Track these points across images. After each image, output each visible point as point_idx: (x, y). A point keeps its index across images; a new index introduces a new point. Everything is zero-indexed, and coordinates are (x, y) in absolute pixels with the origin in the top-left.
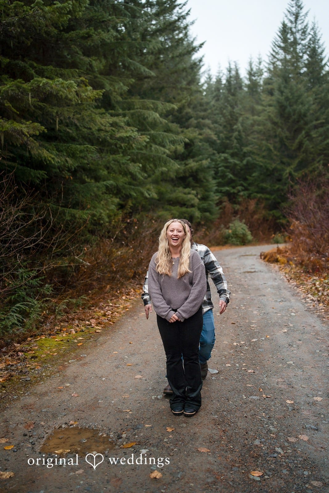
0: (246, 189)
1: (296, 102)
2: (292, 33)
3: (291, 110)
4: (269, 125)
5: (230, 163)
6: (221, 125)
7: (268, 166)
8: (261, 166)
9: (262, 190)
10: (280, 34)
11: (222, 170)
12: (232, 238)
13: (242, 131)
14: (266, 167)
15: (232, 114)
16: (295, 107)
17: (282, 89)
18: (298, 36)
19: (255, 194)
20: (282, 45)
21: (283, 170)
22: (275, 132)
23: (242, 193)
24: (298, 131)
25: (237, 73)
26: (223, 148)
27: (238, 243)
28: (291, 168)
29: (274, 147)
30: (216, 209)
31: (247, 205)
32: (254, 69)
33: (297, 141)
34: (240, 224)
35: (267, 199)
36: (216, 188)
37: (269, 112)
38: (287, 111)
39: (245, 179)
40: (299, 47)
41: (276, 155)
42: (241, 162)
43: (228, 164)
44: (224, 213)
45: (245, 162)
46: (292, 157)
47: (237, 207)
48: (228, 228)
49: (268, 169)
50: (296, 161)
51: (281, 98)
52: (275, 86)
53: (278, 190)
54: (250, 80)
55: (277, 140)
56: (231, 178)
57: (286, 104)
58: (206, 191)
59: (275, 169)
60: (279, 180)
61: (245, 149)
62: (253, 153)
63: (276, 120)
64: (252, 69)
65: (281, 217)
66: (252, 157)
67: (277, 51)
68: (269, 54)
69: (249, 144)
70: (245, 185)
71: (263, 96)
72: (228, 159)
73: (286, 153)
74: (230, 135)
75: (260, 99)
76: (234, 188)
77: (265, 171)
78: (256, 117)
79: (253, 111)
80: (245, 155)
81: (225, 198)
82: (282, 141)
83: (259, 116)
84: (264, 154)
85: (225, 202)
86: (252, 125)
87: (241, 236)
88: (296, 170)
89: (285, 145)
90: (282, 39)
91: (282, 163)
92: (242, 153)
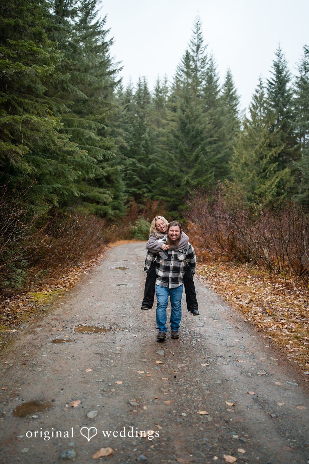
0: (150, 191)
1: (195, 120)
2: (194, 61)
3: (190, 127)
4: (172, 138)
5: (137, 167)
6: (130, 133)
7: (170, 172)
8: (164, 173)
9: (164, 194)
10: (183, 60)
11: (130, 173)
12: (138, 233)
13: (148, 140)
14: (168, 173)
15: (141, 124)
16: (193, 124)
17: (184, 108)
18: (199, 64)
19: (158, 196)
20: (185, 70)
21: (182, 177)
22: (177, 144)
23: (146, 195)
24: (195, 145)
25: (146, 88)
26: (132, 154)
27: (142, 238)
28: (189, 177)
29: (176, 157)
30: (124, 208)
31: (151, 206)
32: (161, 87)
33: (194, 153)
34: (145, 222)
35: (167, 201)
36: (125, 189)
37: (172, 126)
38: (187, 127)
39: (150, 182)
40: (199, 74)
41: (176, 164)
42: (147, 167)
43: (136, 168)
44: (130, 211)
45: (150, 168)
46: (190, 167)
47: (142, 206)
48: (134, 225)
49: (169, 176)
50: (193, 171)
51: (182, 115)
52: (178, 104)
53: (177, 194)
54: (157, 95)
55: (178, 151)
56: (137, 180)
57: (186, 121)
58: (117, 191)
59: (176, 176)
60: (178, 186)
61: (151, 157)
62: (158, 160)
63: (177, 133)
64: (159, 87)
65: (179, 218)
66: (156, 164)
67: (180, 74)
68: (174, 77)
69: (155, 152)
70: (149, 187)
71: (168, 112)
72: (136, 164)
73: (185, 163)
74: (138, 142)
75: (165, 113)
76: (139, 189)
77: (167, 176)
78: (161, 129)
79: (158, 124)
80: (150, 161)
81: (132, 198)
82: (181, 152)
83: (164, 129)
84: (167, 162)
85: (131, 201)
86: (158, 136)
87: (146, 232)
88: (192, 179)
89: (184, 156)
90: (185, 65)
91: (182, 171)
92: (148, 159)
